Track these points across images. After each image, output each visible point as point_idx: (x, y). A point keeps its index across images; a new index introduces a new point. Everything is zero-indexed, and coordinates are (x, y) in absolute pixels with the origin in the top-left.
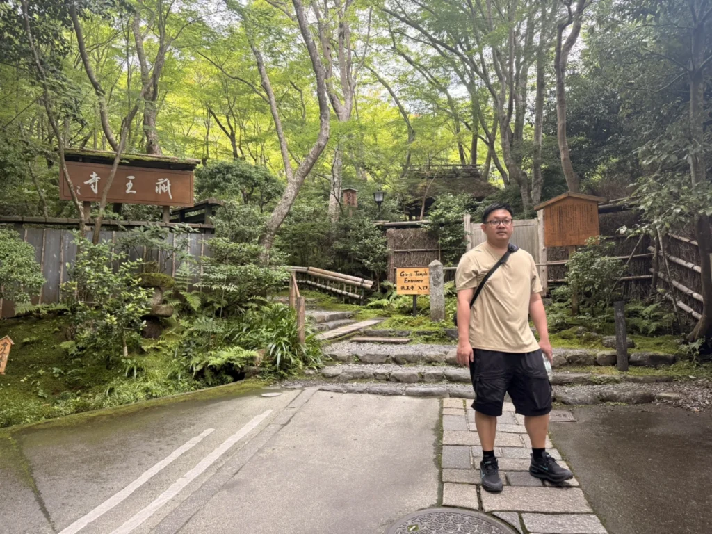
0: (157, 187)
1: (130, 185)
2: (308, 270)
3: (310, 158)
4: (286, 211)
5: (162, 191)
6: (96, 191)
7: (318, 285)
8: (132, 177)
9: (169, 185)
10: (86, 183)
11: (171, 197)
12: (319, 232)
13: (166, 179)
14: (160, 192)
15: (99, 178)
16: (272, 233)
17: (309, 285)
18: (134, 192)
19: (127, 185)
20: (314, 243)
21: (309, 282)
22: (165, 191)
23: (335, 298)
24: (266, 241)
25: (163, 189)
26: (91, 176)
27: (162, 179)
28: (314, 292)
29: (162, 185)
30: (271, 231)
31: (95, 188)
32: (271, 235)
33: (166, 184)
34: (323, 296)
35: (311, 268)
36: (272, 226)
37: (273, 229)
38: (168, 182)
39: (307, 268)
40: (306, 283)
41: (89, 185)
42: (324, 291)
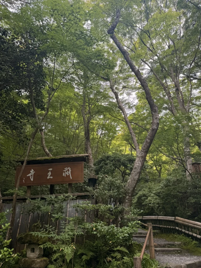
0: (64, 173)
1: (50, 173)
2: (175, 219)
3: (148, 138)
4: (137, 177)
5: (66, 175)
6: (32, 180)
7: (183, 230)
8: (51, 169)
9: (70, 171)
10: (28, 176)
11: (71, 178)
12: (178, 192)
13: (69, 168)
14: (65, 176)
15: (34, 172)
16: (130, 195)
17: (178, 230)
18: (52, 177)
19: (48, 174)
20: (175, 200)
21: (177, 228)
22: (68, 175)
23: (196, 242)
24: (127, 201)
25: (67, 173)
26: (31, 171)
27: (67, 168)
28: (181, 236)
29: (66, 171)
30: (129, 193)
31: (32, 178)
32: (129, 196)
33: (68, 170)
34: (188, 240)
35: (177, 217)
36: (129, 190)
37: (130, 191)
38: (70, 169)
39: (174, 218)
40: (175, 229)
41: (29, 177)
42: (188, 235)
